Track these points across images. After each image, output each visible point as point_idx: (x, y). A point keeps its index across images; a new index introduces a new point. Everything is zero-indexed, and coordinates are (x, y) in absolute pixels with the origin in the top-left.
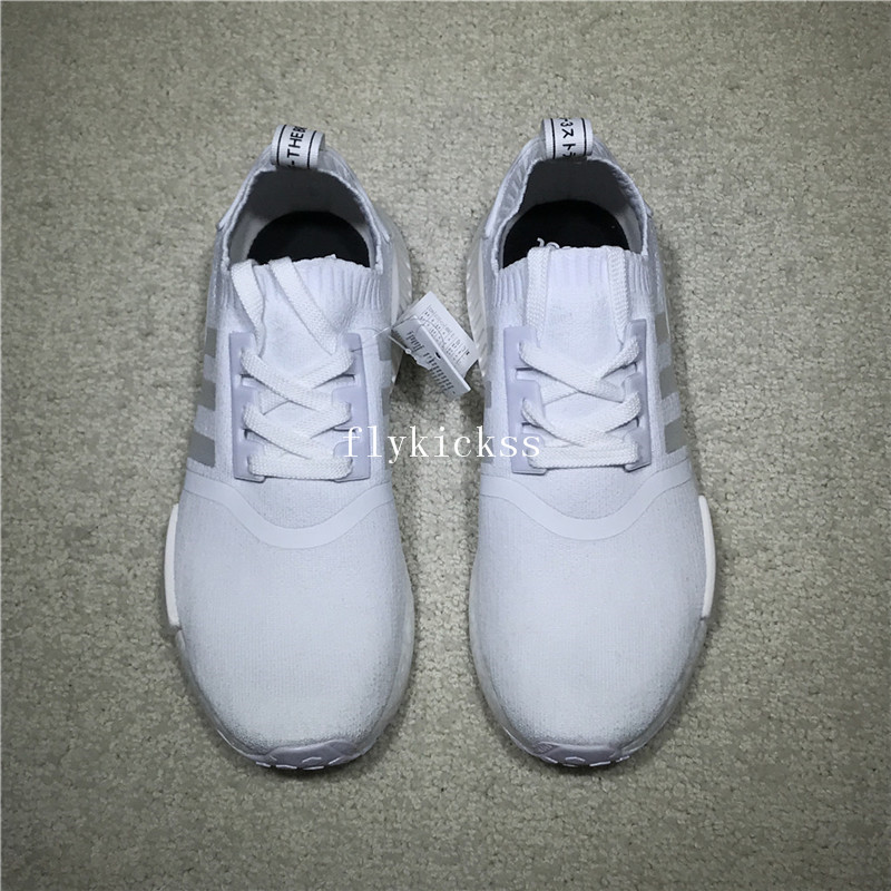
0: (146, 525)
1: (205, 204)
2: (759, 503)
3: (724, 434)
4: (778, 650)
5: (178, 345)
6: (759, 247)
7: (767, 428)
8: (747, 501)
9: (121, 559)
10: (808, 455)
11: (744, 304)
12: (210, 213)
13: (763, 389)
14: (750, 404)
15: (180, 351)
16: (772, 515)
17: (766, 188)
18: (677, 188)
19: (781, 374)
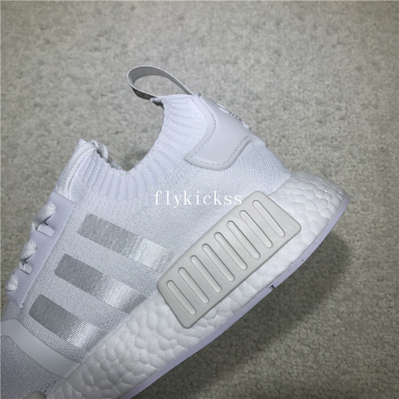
0: (20, 173)
2: (348, 178)
3: (329, 143)
4: (360, 255)
6: (345, 58)
7: (351, 141)
8: (342, 177)
10: (373, 155)
11: (339, 82)
13: (349, 123)
14: (342, 129)
16: (355, 185)
17: (347, 33)
19: (358, 116)
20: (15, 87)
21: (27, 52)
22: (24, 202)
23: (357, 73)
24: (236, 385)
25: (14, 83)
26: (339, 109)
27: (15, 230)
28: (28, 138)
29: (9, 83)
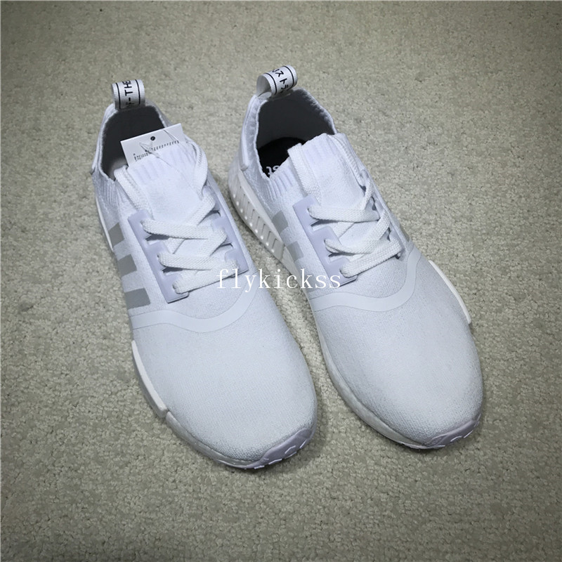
6: (436, 161)
9: (49, 323)
10: (464, 276)
11: (428, 190)
13: (438, 239)
14: (429, 247)
17: (440, 131)
18: (390, 130)
19: (449, 231)
20: (60, 203)
21: (73, 161)
22: (73, 336)
23: (450, 178)
24: (307, 537)
25: (58, 199)
26: (427, 223)
27: (64, 368)
28: (76, 263)
29: (53, 199)
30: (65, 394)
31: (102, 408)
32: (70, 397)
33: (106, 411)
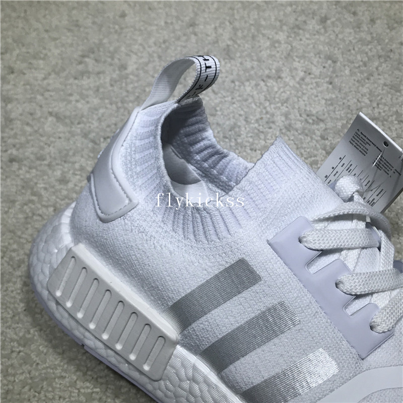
1: (45, 48)
5: (28, 133)
12: (49, 54)
15: (29, 138)
18: (359, 28)
30: (22, 377)
31: (77, 391)
32: (30, 381)
33: (84, 394)
